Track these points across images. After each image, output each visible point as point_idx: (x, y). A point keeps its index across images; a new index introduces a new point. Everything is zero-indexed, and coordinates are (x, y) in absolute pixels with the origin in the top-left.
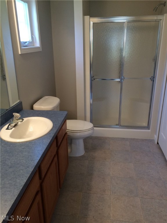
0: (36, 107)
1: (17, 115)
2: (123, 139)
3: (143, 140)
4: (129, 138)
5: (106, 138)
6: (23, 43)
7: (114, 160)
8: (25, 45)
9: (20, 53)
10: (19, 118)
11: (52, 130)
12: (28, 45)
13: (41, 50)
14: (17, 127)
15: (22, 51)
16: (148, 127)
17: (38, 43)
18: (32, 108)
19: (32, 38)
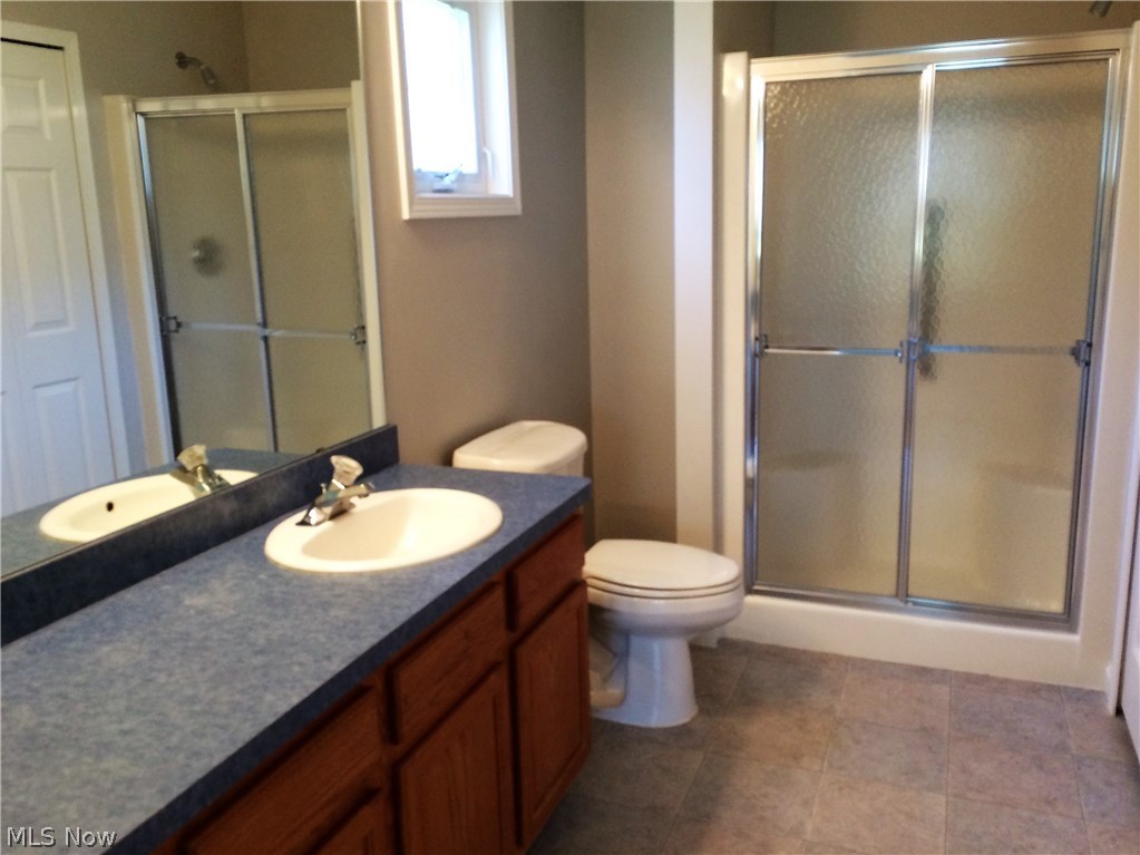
0: (465, 458)
1: (348, 466)
2: (922, 672)
3: (1034, 689)
4: (957, 673)
5: (823, 659)
6: (432, 176)
7: (841, 768)
8: (438, 185)
9: (406, 215)
10: (354, 478)
11: (487, 540)
12: (454, 187)
13: (517, 209)
14: (344, 521)
15: (416, 208)
16: (1067, 619)
17: (503, 182)
18: (448, 460)
19: (482, 158)
